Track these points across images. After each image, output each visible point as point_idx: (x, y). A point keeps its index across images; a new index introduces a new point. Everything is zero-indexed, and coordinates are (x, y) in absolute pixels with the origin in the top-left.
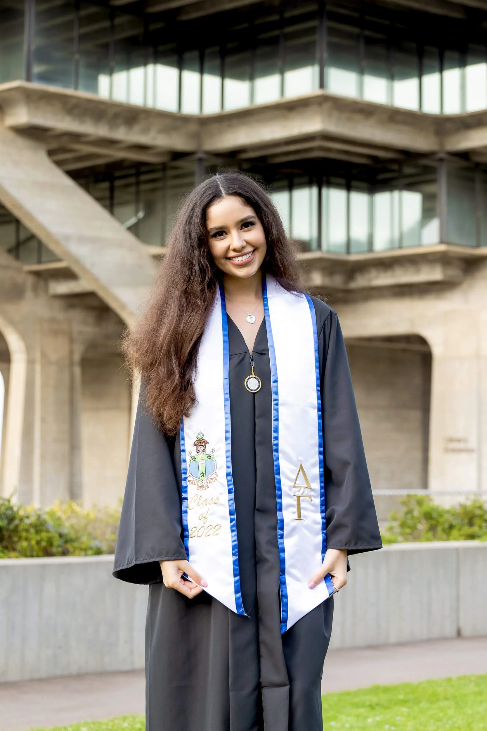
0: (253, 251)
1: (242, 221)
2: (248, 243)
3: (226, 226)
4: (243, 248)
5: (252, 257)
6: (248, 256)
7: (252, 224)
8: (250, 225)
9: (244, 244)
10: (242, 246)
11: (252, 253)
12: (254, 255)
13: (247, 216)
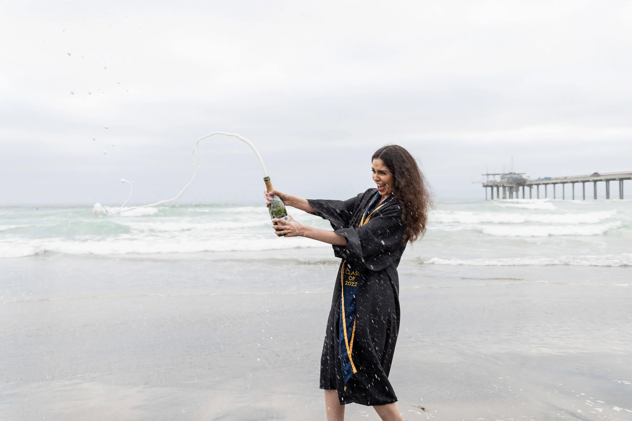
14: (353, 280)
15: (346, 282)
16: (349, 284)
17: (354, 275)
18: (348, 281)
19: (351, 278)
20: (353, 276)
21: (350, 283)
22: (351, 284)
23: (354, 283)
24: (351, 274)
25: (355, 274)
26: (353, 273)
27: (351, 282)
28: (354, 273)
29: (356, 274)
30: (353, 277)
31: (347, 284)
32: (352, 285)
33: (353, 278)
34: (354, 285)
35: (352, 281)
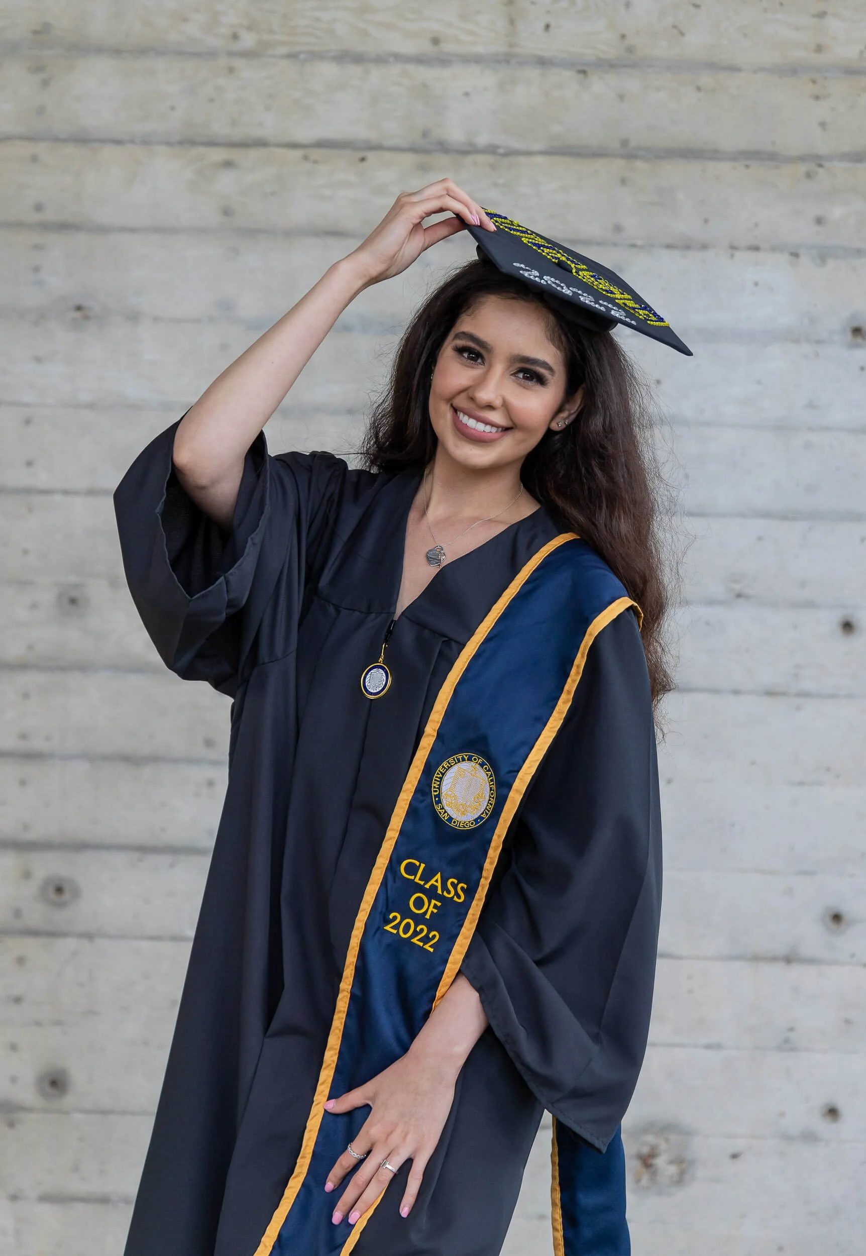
0: (506, 429)
1: (526, 360)
2: (506, 406)
3: (492, 348)
4: (490, 407)
5: (496, 436)
6: (488, 429)
7: (540, 380)
8: (534, 380)
9: (498, 402)
10: (490, 403)
11: (500, 429)
12: (502, 436)
13: (541, 359)
14: (428, 916)
15: (391, 917)
16: (405, 932)
17: (439, 892)
18: (406, 913)
19: (419, 903)
20: (432, 893)
21: (408, 925)
22: (416, 933)
23: (429, 932)
24: (426, 883)
25: (444, 887)
26: (436, 880)
27: (416, 926)
28: (439, 885)
29: (449, 892)
30: (433, 902)
31: (397, 927)
32: (415, 940)
33: (430, 908)
34: (426, 940)
35: (419, 919)
